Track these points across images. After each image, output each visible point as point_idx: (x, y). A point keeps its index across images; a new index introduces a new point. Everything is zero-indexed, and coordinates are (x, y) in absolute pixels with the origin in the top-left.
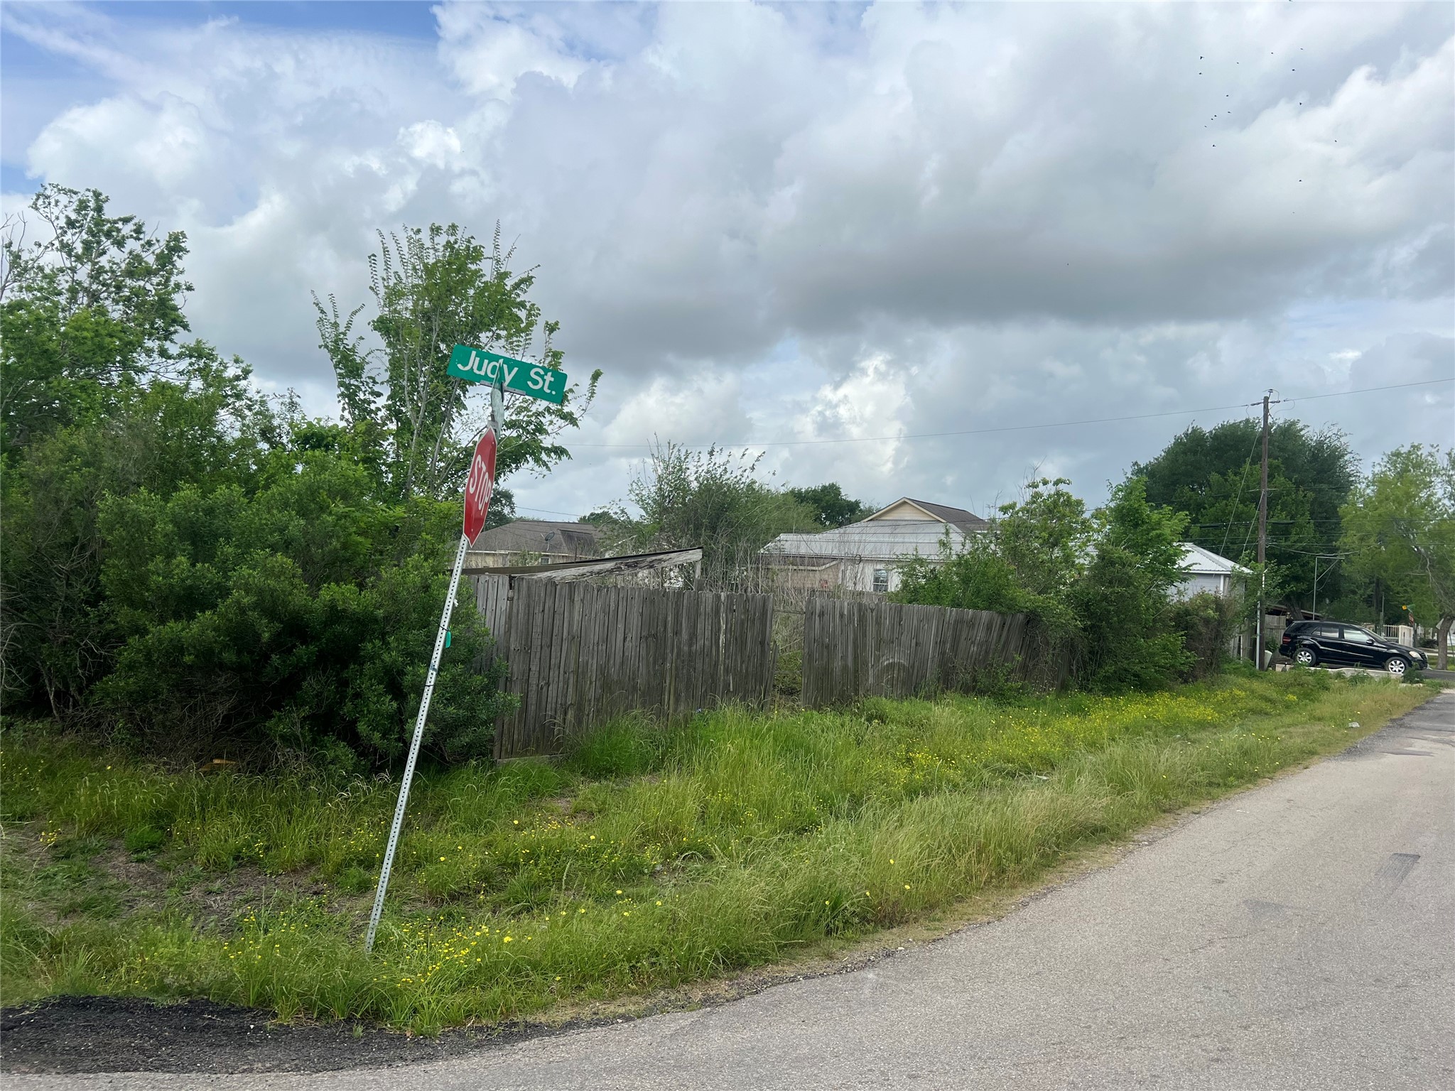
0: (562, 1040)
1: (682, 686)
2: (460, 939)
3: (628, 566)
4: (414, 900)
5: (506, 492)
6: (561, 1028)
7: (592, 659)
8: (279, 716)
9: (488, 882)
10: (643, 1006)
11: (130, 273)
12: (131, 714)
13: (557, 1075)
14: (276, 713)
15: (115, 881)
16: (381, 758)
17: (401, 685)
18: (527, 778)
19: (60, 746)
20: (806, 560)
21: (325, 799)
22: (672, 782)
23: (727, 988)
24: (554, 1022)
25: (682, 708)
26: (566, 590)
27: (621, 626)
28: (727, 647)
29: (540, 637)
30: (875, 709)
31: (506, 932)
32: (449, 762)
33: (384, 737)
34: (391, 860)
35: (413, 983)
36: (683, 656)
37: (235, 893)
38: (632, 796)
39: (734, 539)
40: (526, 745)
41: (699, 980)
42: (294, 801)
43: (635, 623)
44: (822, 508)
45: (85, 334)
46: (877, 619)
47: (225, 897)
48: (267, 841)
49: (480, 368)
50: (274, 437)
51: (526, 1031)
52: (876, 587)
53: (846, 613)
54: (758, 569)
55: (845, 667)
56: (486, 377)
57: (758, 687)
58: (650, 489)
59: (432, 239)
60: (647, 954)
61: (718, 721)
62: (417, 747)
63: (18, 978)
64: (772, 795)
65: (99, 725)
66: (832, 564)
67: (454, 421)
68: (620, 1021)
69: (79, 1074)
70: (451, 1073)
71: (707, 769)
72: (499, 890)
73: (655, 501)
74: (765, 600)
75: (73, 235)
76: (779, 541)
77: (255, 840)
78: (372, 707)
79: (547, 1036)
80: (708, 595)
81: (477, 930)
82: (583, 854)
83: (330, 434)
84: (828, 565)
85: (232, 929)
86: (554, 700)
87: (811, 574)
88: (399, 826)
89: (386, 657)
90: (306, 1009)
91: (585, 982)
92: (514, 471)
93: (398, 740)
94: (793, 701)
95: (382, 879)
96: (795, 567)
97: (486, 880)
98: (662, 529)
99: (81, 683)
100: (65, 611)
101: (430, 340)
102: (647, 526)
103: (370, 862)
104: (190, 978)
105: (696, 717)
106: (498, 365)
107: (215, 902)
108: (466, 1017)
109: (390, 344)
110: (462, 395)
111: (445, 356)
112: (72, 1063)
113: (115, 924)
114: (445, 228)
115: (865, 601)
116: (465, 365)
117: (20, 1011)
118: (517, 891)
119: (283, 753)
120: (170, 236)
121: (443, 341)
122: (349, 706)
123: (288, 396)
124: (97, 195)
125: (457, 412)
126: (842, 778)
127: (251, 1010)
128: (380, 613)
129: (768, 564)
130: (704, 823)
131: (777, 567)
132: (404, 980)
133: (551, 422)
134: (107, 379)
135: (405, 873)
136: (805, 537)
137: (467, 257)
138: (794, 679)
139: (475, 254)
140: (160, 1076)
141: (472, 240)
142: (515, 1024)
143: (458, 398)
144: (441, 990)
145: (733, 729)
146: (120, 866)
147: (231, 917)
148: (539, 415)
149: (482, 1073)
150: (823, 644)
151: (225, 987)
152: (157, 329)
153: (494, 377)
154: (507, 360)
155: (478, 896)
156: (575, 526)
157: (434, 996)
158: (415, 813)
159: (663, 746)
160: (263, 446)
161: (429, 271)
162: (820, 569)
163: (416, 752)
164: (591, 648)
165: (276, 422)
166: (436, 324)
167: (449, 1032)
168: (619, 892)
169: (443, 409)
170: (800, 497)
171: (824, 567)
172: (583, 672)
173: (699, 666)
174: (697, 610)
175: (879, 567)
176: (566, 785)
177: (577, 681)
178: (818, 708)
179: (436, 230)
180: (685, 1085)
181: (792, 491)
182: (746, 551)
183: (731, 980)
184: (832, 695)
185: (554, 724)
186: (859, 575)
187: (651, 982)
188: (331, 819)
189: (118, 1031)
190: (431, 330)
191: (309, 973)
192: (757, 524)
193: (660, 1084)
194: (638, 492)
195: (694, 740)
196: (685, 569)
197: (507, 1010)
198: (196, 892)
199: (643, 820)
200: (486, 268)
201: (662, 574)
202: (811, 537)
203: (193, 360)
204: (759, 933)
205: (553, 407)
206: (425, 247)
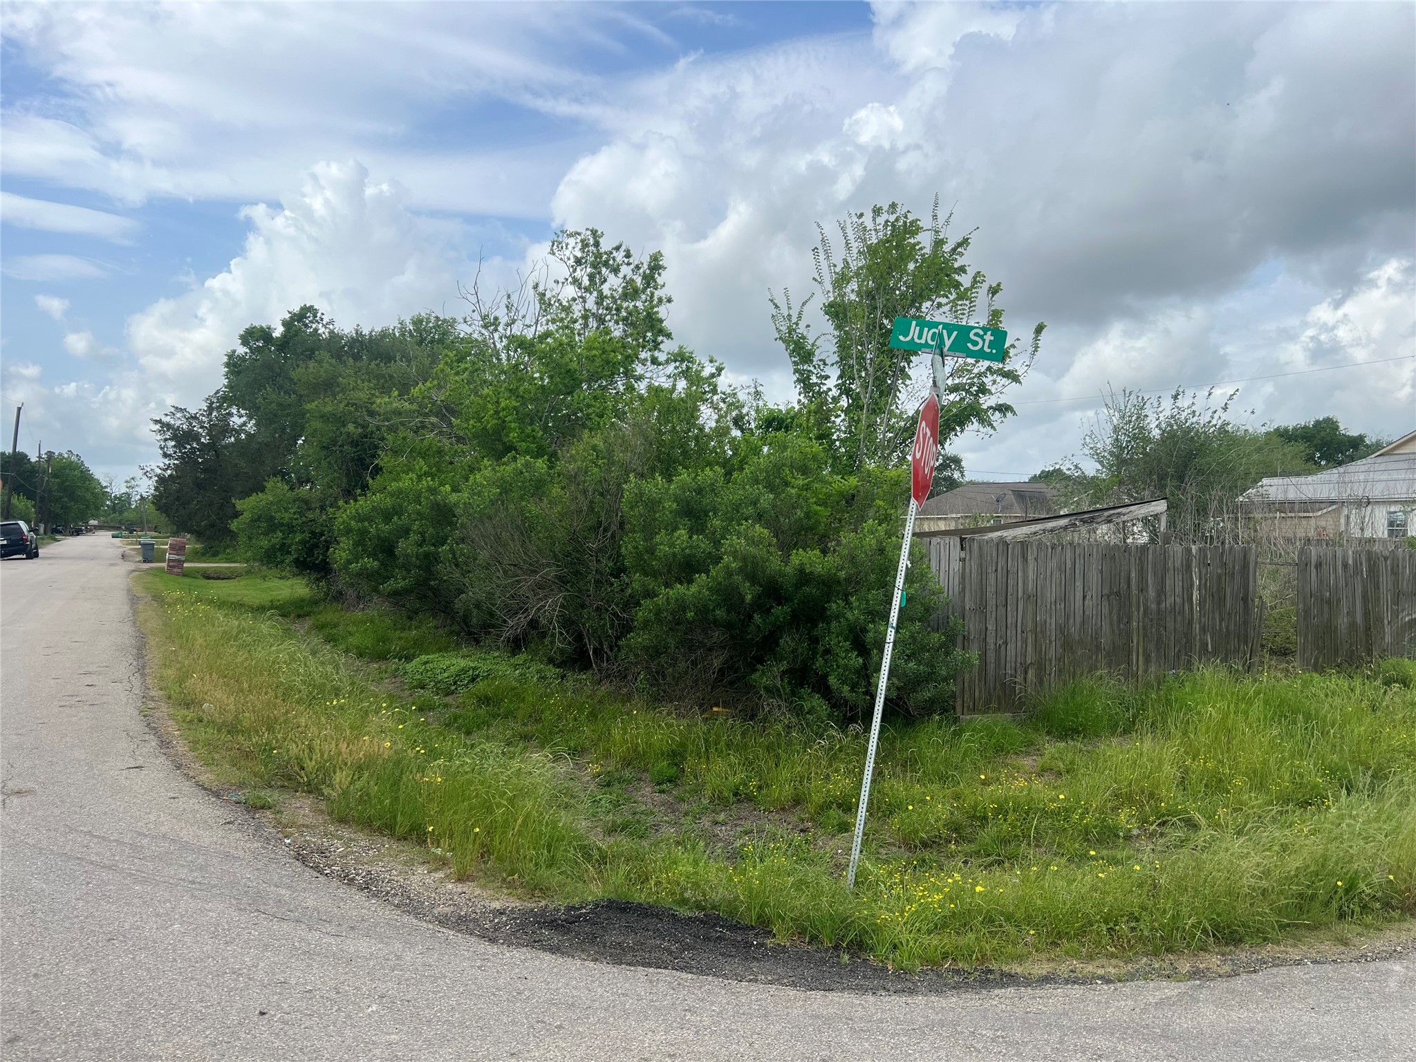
0: (1038, 992)
1: (1152, 646)
2: (934, 884)
3: (1084, 522)
4: (889, 844)
5: (955, 456)
6: (1037, 981)
7: (1051, 619)
8: (763, 670)
9: (959, 833)
10: (1123, 971)
11: (625, 296)
12: (647, 668)
13: (1035, 1027)
14: (759, 666)
15: (644, 807)
16: (851, 709)
17: (865, 641)
18: (991, 735)
19: (600, 693)
20: (1297, 507)
21: (807, 744)
22: (1145, 745)
23: (1219, 963)
24: (1030, 974)
25: (1153, 669)
26: (1018, 549)
27: (1079, 584)
28: (1202, 602)
29: (994, 596)
30: (1395, 670)
31: (978, 882)
32: (914, 716)
33: (852, 690)
34: (865, 804)
35: (892, 921)
36: (1151, 614)
37: (736, 825)
38: (1101, 757)
39: (1205, 487)
40: (988, 702)
41: (1186, 951)
42: (779, 746)
43: (1095, 581)
44: (1316, 446)
45: (594, 352)
46: (1392, 568)
47: (728, 828)
48: (760, 780)
49: (920, 337)
50: (744, 424)
51: (1002, 979)
52: (1391, 532)
53: (1350, 562)
54: (1237, 519)
55: (1353, 625)
56: (926, 345)
57: (1242, 647)
58: (1106, 442)
59: (874, 219)
60: (1126, 918)
61: (1195, 683)
62: (882, 700)
63: (576, 882)
64: (1265, 762)
65: (625, 677)
66: (1330, 509)
67: (900, 392)
68: (1099, 982)
69: (623, 966)
70: (931, 1008)
71: (1185, 733)
72: (969, 841)
73: (1112, 454)
74: (1245, 553)
75: (581, 270)
76: (1262, 486)
77: (749, 778)
78: (842, 662)
79: (1023, 986)
80: (1176, 549)
81: (949, 877)
82: (1053, 812)
83: (789, 416)
84: (1325, 511)
85: (736, 856)
86: (1013, 659)
87: (1304, 522)
88: (870, 773)
89: (849, 615)
90: (799, 933)
91: (1060, 938)
92: (958, 434)
93: (866, 693)
94: (1288, 662)
95: (858, 822)
96: (1283, 515)
97: (956, 830)
98: (1121, 483)
99: (612, 642)
100: (597, 582)
101: (875, 318)
102: (1104, 480)
103: (849, 807)
104: (704, 895)
105: (1170, 678)
106: (937, 331)
107: (721, 831)
108: (943, 958)
109: (838, 327)
110: (907, 366)
111: (890, 331)
112: (619, 956)
113: (645, 843)
114: (885, 208)
115: (1377, 548)
116: (906, 336)
117: (579, 909)
118: (987, 844)
119: (768, 703)
120: (651, 257)
121: (887, 317)
122: (819, 662)
123: (753, 386)
124: (594, 232)
125: (903, 383)
126: (1354, 748)
127: (753, 928)
128: (842, 574)
129: (1249, 513)
130: (1184, 790)
131: (1260, 516)
132: (883, 917)
133: (994, 382)
134: (615, 389)
135: (879, 818)
136: (1294, 480)
137: (905, 232)
138: (1288, 638)
139: (912, 228)
140: (684, 975)
141: (909, 214)
142: (991, 971)
143: (903, 370)
144: (918, 930)
145: (1214, 692)
146: (647, 796)
147: (734, 846)
148: (980, 376)
149: (960, 1013)
150: (1322, 600)
151: (732, 905)
152: (648, 341)
153: (934, 343)
154: (946, 326)
155: (949, 845)
156: (1026, 485)
157: (912, 936)
158: (885, 762)
159: (1133, 708)
160: (736, 433)
161: (872, 251)
162: (1315, 514)
163: (881, 704)
164: (1048, 607)
165: (744, 411)
166: (880, 303)
167: (927, 970)
168: (1092, 853)
169: (889, 382)
170: (1285, 436)
171: (1320, 513)
172: (1041, 632)
173: (1170, 625)
174: (1165, 565)
175: (1393, 509)
176: (1030, 743)
177: (1036, 640)
178: (1318, 669)
179: (877, 211)
180: (1173, 1057)
181: (1277, 430)
182: (1221, 501)
183: (1223, 955)
184: (1336, 655)
185: (1015, 683)
186: (1367, 519)
187: (1131, 947)
188: (811, 764)
189: (650, 933)
190: (876, 308)
191: (801, 901)
192: (1233, 469)
193: (1146, 1051)
194: (1091, 446)
195: (1168, 703)
196: (1150, 522)
197: (982, 956)
198: (706, 822)
199: (1115, 782)
200: (925, 241)
201: (1123, 529)
202: (1302, 479)
203: (678, 364)
204: (1255, 909)
205: (996, 365)
206: (868, 229)
